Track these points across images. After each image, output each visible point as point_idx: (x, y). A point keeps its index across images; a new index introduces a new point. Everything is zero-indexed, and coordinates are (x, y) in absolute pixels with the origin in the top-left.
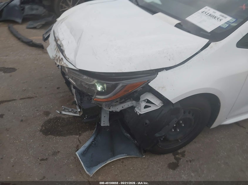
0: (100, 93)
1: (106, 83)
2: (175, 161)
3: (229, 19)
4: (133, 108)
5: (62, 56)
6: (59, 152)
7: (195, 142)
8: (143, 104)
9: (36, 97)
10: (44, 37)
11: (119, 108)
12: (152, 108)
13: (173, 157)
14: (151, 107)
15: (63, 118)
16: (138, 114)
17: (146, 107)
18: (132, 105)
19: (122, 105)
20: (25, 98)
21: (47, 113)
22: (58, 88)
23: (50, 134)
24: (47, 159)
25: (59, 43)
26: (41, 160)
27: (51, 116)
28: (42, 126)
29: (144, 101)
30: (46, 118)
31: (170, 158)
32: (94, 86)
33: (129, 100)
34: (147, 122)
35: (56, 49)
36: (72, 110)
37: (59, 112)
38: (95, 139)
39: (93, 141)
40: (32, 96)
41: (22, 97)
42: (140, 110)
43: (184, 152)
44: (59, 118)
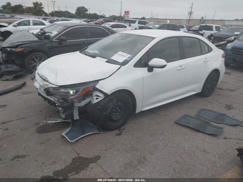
0: (72, 96)
1: (74, 89)
2: (119, 132)
3: (129, 56)
4: (90, 102)
5: (47, 83)
6: (51, 139)
7: (131, 124)
8: (95, 98)
9: (27, 117)
10: (32, 78)
11: (83, 103)
12: (100, 99)
13: (118, 131)
14: (98, 98)
15: (49, 125)
16: (94, 104)
17: (97, 99)
18: (90, 100)
19: (85, 101)
20: (19, 119)
21: (38, 124)
22: (40, 111)
23: (43, 133)
24: (44, 143)
25: (43, 78)
26: (41, 144)
27: (41, 125)
28: (36, 130)
29: (95, 96)
30: (37, 126)
31: (117, 132)
32: (69, 92)
33: (87, 98)
34: (99, 107)
35: (43, 81)
36: (54, 120)
37: (45, 122)
38: (72, 128)
39: (70, 129)
40: (23, 117)
41: (17, 119)
42: (94, 101)
43: (125, 128)
44: (46, 125)
